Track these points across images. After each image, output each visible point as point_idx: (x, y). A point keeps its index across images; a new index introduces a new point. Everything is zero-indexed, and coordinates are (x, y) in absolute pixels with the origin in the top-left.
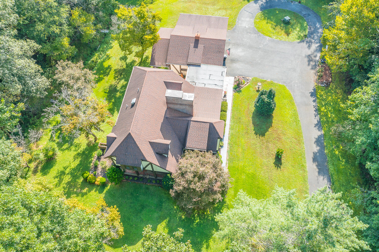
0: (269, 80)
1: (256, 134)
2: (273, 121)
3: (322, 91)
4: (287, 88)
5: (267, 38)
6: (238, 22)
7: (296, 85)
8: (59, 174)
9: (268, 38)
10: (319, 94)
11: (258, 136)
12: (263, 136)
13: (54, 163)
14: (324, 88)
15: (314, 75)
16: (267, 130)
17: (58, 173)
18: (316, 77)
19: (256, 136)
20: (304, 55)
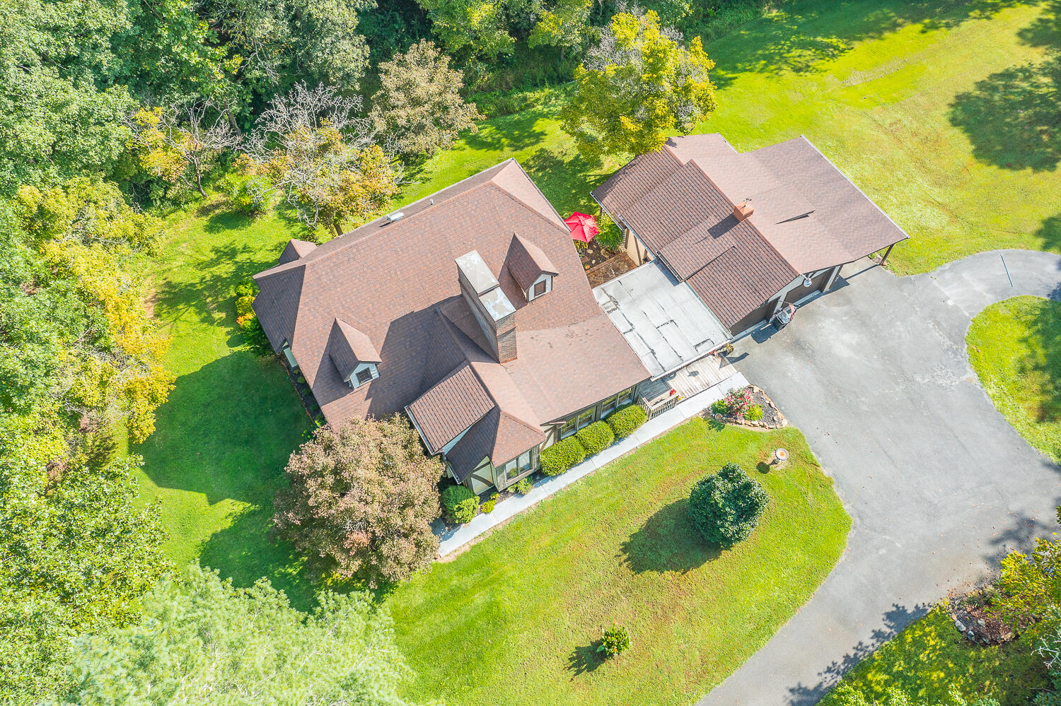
0: (826, 472)
1: (626, 548)
2: (706, 564)
3: (941, 636)
4: (851, 534)
5: (968, 376)
6: (943, 271)
7: (883, 551)
8: (226, 250)
9: (971, 375)
10: (918, 633)
11: (625, 557)
12: (633, 570)
13: (243, 226)
14: (959, 638)
15: (974, 579)
16: (660, 569)
17: (226, 248)
18: (972, 591)
19: (621, 553)
20: (1015, 507)
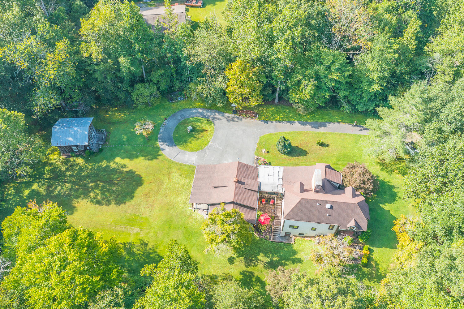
0: (257, 145)
1: (306, 155)
3: (262, 117)
4: (262, 135)
5: (211, 144)
7: (259, 130)
10: (265, 119)
12: (307, 152)
14: (259, 115)
15: (247, 120)
18: (251, 119)
20: (227, 123)
